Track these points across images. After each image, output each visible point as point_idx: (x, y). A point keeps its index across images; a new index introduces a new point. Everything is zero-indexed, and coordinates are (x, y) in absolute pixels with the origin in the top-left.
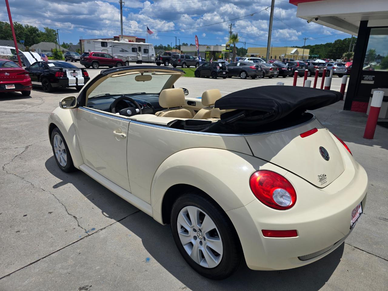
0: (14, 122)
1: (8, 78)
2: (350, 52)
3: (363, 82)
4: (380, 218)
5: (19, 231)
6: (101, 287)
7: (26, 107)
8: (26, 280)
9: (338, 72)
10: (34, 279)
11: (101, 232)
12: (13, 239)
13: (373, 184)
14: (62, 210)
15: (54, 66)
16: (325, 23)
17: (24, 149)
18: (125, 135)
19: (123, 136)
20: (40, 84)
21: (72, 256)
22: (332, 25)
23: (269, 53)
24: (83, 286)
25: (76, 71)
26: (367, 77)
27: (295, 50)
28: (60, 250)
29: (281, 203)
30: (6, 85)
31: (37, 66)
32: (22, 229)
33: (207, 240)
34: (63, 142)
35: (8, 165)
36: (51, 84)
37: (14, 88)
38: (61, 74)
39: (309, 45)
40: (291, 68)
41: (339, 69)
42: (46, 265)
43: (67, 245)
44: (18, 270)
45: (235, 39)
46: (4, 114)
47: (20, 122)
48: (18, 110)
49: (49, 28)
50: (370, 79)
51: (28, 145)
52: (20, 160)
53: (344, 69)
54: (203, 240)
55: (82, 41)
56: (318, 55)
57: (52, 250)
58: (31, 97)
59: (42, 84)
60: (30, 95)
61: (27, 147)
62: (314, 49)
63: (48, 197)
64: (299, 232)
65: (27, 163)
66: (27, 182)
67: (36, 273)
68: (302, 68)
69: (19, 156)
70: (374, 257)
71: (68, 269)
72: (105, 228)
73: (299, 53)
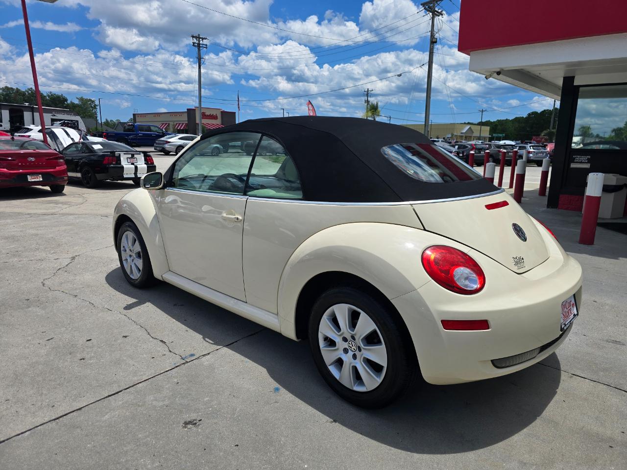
0: (46, 226)
1: (32, 165)
2: (553, 129)
3: (573, 166)
4: (607, 341)
5: (84, 359)
6: (216, 421)
7: (60, 207)
8: (106, 414)
9: (535, 158)
10: (116, 413)
11: (204, 359)
12: (76, 368)
13: (596, 300)
14: (142, 333)
15: (102, 148)
16: (512, 80)
17: (69, 261)
18: (240, 218)
19: (238, 219)
20: (79, 175)
21: (167, 386)
22: (521, 83)
23: (428, 131)
24: (189, 420)
25: (135, 156)
26: (578, 158)
27: (468, 127)
28: (148, 379)
29: (466, 286)
30: (29, 175)
31: (73, 149)
32: (87, 357)
33: (364, 349)
34: (137, 242)
35: (50, 280)
36: (95, 176)
37: (41, 180)
38: (113, 161)
39: (488, 120)
40: (463, 153)
41: (537, 153)
42: (132, 397)
43: (158, 374)
44: (92, 403)
45: (375, 111)
46: (28, 216)
47: (54, 226)
48: (49, 211)
49: (85, 97)
50: (583, 161)
51: (74, 255)
52: (65, 274)
53: (545, 154)
54: (357, 353)
55: (136, 116)
56: (504, 135)
57: (136, 379)
58: (65, 195)
59: (82, 175)
60: (64, 192)
61: (73, 258)
62: (496, 125)
63: (118, 318)
64: (491, 323)
65: (78, 278)
66: (82, 301)
67: (119, 406)
68: (480, 153)
69: (65, 269)
70: (601, 386)
71: (164, 400)
72: (209, 354)
73: (473, 132)
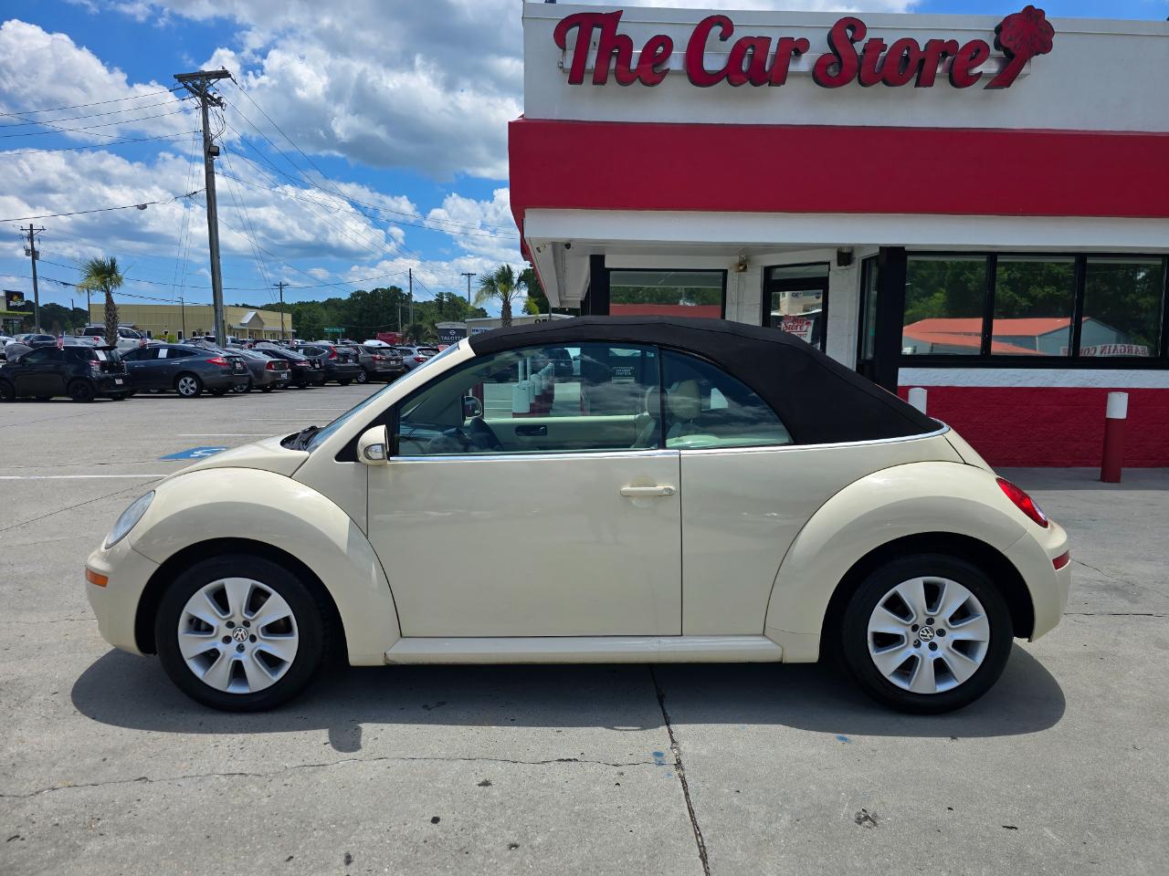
5: (515, 845)
18: (672, 488)
19: (670, 490)
21: (737, 802)
27: (251, 314)
28: (690, 809)
33: (952, 629)
40: (320, 362)
43: (684, 797)
45: (110, 275)
54: (936, 639)
63: (383, 768)
68: (345, 361)
72: (674, 742)
73: (263, 324)
